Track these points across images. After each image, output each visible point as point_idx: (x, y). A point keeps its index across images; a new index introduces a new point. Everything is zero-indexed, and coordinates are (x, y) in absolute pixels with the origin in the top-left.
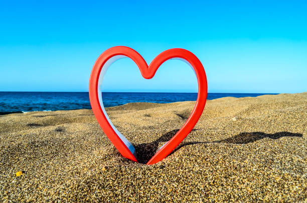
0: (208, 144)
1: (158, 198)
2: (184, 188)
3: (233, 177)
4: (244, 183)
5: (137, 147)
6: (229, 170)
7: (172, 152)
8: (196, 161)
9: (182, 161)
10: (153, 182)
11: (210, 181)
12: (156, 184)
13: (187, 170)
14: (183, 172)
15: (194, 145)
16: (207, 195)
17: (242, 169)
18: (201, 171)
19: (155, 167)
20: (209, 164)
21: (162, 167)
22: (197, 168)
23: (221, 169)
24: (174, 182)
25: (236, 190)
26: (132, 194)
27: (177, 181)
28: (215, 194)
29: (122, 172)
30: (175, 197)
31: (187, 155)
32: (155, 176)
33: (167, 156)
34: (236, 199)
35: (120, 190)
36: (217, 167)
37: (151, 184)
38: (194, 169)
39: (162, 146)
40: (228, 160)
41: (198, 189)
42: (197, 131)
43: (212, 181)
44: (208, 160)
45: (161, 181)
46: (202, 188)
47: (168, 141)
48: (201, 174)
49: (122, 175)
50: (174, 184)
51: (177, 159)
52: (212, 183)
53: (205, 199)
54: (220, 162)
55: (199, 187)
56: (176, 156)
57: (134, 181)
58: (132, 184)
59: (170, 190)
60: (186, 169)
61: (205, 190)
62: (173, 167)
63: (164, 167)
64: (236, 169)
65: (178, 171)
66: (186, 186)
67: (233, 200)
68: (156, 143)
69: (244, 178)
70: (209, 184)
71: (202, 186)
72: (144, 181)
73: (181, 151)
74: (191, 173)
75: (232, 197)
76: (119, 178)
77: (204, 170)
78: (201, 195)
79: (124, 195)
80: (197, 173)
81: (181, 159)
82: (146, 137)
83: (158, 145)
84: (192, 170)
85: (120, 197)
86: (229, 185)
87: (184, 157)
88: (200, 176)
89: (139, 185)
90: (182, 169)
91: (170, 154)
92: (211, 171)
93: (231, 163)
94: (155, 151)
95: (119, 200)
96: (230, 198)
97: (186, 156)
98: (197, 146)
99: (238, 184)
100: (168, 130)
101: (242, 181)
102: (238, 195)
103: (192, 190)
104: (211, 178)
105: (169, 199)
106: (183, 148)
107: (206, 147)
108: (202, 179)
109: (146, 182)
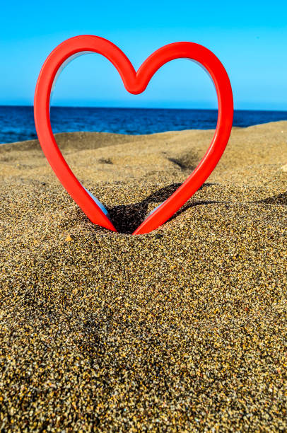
0: (231, 204)
1: (155, 277)
2: (193, 265)
3: (267, 249)
4: (282, 257)
5: (112, 210)
6: (262, 239)
7: (174, 217)
8: (211, 227)
9: (189, 227)
10: (146, 256)
11: (232, 255)
12: (151, 259)
13: (198, 240)
14: (191, 243)
15: (209, 205)
16: (226, 273)
17: (281, 239)
18: (220, 242)
19: (148, 236)
20: (232, 232)
21: (159, 237)
22: (213, 238)
23: (250, 239)
24: (178, 256)
25: (269, 266)
26: (117, 271)
27: (184, 255)
28: (239, 272)
29: (97, 242)
30: (180, 275)
31: (198, 220)
32: (150, 249)
33: (165, 223)
34: (268, 277)
35: (98, 267)
36: (244, 235)
37: (144, 259)
38: (208, 239)
39: (154, 209)
40: (260, 226)
41: (215, 265)
42: (213, 186)
43: (236, 254)
44: (230, 226)
45: (158, 255)
46: (221, 264)
47: (162, 201)
48: (219, 245)
49: (99, 247)
50: (178, 260)
51: (182, 226)
52: (234, 258)
53: (224, 277)
54: (249, 229)
55: (215, 263)
56: (180, 221)
57: (118, 255)
58: (115, 258)
59: (172, 267)
60: (195, 239)
61: (223, 266)
62: (176, 237)
63: (162, 236)
64: (272, 238)
65: (183, 242)
66: (196, 261)
67: (264, 279)
68: (144, 205)
69: (282, 250)
70: (231, 258)
71: (220, 261)
72: (132, 256)
73: (187, 214)
74: (204, 243)
75: (263, 274)
76: (95, 252)
77: (224, 240)
78: (218, 273)
79: (105, 274)
80: (213, 244)
81: (188, 224)
82: (122, 195)
83: (146, 207)
84: (206, 241)
85: (100, 276)
86: (259, 260)
87: (193, 223)
88: (218, 249)
89: (125, 260)
90: (190, 238)
91: (170, 220)
92: (235, 242)
93: (266, 230)
94: (143, 217)
95: (99, 279)
96: (260, 275)
97: (196, 221)
98: (213, 207)
99: (273, 258)
100: (161, 185)
101: (279, 254)
102: (272, 272)
103: (205, 267)
104: (234, 250)
105: (172, 277)
106: (191, 210)
107: (227, 207)
108: (221, 252)
109: (136, 257)
